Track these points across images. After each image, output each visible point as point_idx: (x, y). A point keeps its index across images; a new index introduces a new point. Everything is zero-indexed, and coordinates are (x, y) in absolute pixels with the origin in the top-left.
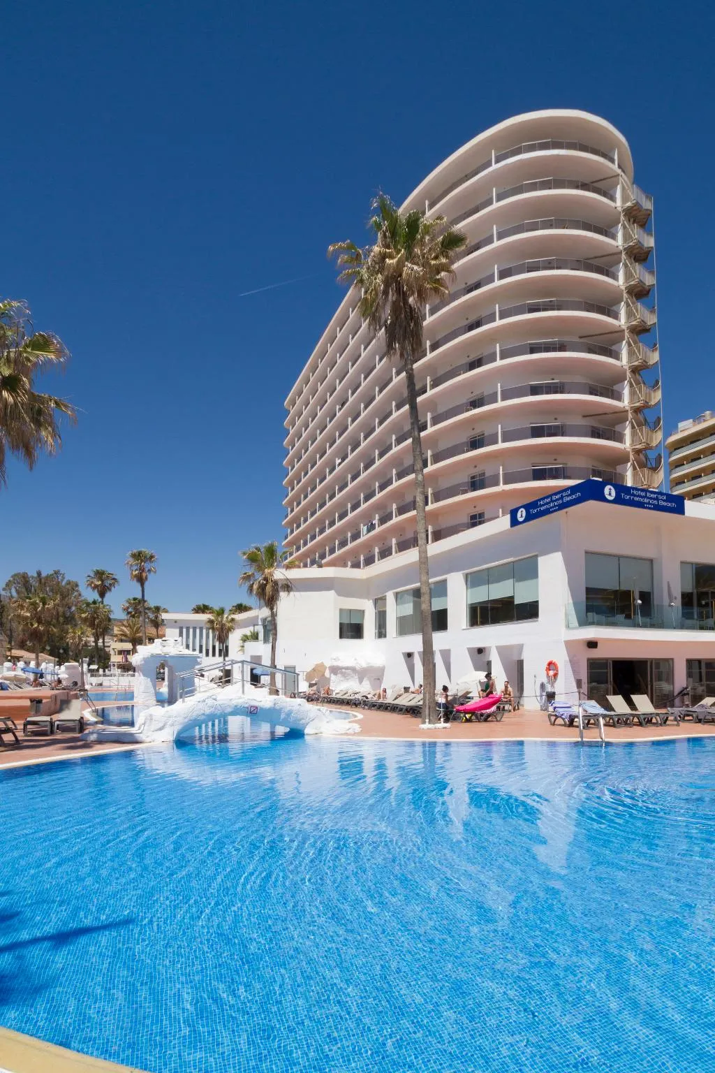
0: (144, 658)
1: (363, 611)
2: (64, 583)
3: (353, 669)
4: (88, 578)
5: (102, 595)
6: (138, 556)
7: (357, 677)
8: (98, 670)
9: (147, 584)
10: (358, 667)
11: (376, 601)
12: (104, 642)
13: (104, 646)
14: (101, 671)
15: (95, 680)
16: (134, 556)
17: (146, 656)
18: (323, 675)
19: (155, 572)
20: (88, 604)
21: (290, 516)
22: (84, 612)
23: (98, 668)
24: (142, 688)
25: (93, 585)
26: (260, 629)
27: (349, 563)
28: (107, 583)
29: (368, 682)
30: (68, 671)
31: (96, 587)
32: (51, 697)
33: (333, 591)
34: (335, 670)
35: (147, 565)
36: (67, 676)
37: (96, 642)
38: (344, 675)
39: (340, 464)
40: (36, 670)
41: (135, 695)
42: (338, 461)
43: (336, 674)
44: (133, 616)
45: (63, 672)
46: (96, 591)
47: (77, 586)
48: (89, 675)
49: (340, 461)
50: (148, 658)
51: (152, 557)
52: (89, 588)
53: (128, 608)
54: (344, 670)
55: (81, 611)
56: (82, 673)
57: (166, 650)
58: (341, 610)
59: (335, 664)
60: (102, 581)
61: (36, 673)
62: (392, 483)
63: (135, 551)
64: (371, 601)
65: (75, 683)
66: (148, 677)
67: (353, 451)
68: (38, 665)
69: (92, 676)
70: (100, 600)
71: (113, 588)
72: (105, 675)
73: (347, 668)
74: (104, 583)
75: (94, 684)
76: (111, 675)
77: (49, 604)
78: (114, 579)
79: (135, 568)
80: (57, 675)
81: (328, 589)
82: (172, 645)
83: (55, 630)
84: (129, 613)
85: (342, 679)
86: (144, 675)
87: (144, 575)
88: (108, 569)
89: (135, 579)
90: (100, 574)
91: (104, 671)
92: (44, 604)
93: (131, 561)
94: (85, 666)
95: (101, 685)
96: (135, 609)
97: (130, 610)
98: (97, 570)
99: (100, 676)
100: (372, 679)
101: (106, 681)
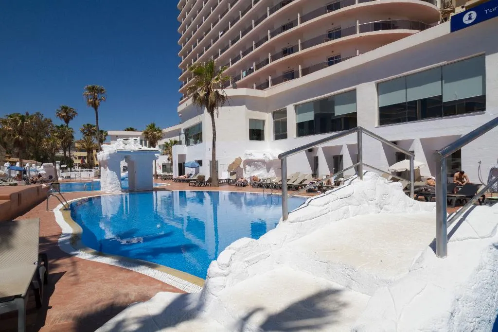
0: (110, 154)
1: (264, 121)
2: (43, 119)
3: (263, 162)
4: (58, 112)
5: (67, 121)
6: (92, 89)
7: (265, 167)
8: (66, 168)
9: (99, 109)
10: (267, 160)
11: (275, 114)
12: (70, 154)
13: (70, 156)
14: (69, 169)
15: (64, 174)
16: (89, 89)
17: (112, 152)
18: (239, 166)
19: (105, 101)
20: (58, 127)
21: (183, 74)
22: (56, 133)
23: (67, 167)
24: (109, 180)
25: (60, 116)
26: (183, 137)
27: (255, 86)
28: (70, 114)
29: (273, 171)
30: (46, 169)
31: (63, 117)
32: (11, 197)
33: (245, 106)
34: (249, 163)
35: (100, 96)
36: (45, 172)
37: (65, 153)
38: (256, 166)
39: (222, 35)
40: (21, 169)
41: (102, 185)
42: (220, 34)
43: (250, 165)
44: (88, 135)
45: (43, 170)
46: (63, 119)
47: (51, 121)
48: (61, 171)
49: (222, 33)
50: (115, 153)
51: (102, 90)
52: (58, 117)
53: (84, 130)
54: (256, 163)
55: (54, 132)
56: (56, 170)
57: (128, 148)
58: (250, 120)
59: (250, 158)
60: (67, 113)
61: (20, 171)
62: (268, 40)
63: (90, 86)
64: (270, 114)
65: (51, 177)
66: (114, 171)
67: (232, 25)
68: (22, 165)
69: (63, 172)
70: (66, 125)
71: (74, 117)
72: (71, 171)
73: (258, 161)
74: (68, 115)
75: (64, 177)
76: (75, 171)
77: (27, 121)
78: (74, 112)
79: (90, 97)
80: (38, 172)
81: (241, 104)
82: (133, 143)
83: (33, 140)
84: (84, 133)
85: (255, 169)
86: (110, 169)
87: (97, 102)
88: (70, 106)
89: (91, 105)
90: (65, 109)
91: (71, 169)
92: (23, 121)
93: (87, 92)
94: (58, 166)
95: (69, 177)
96: (89, 131)
97: (85, 131)
98: (63, 106)
99: (69, 171)
100: (276, 169)
101: (72, 175)
